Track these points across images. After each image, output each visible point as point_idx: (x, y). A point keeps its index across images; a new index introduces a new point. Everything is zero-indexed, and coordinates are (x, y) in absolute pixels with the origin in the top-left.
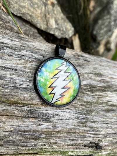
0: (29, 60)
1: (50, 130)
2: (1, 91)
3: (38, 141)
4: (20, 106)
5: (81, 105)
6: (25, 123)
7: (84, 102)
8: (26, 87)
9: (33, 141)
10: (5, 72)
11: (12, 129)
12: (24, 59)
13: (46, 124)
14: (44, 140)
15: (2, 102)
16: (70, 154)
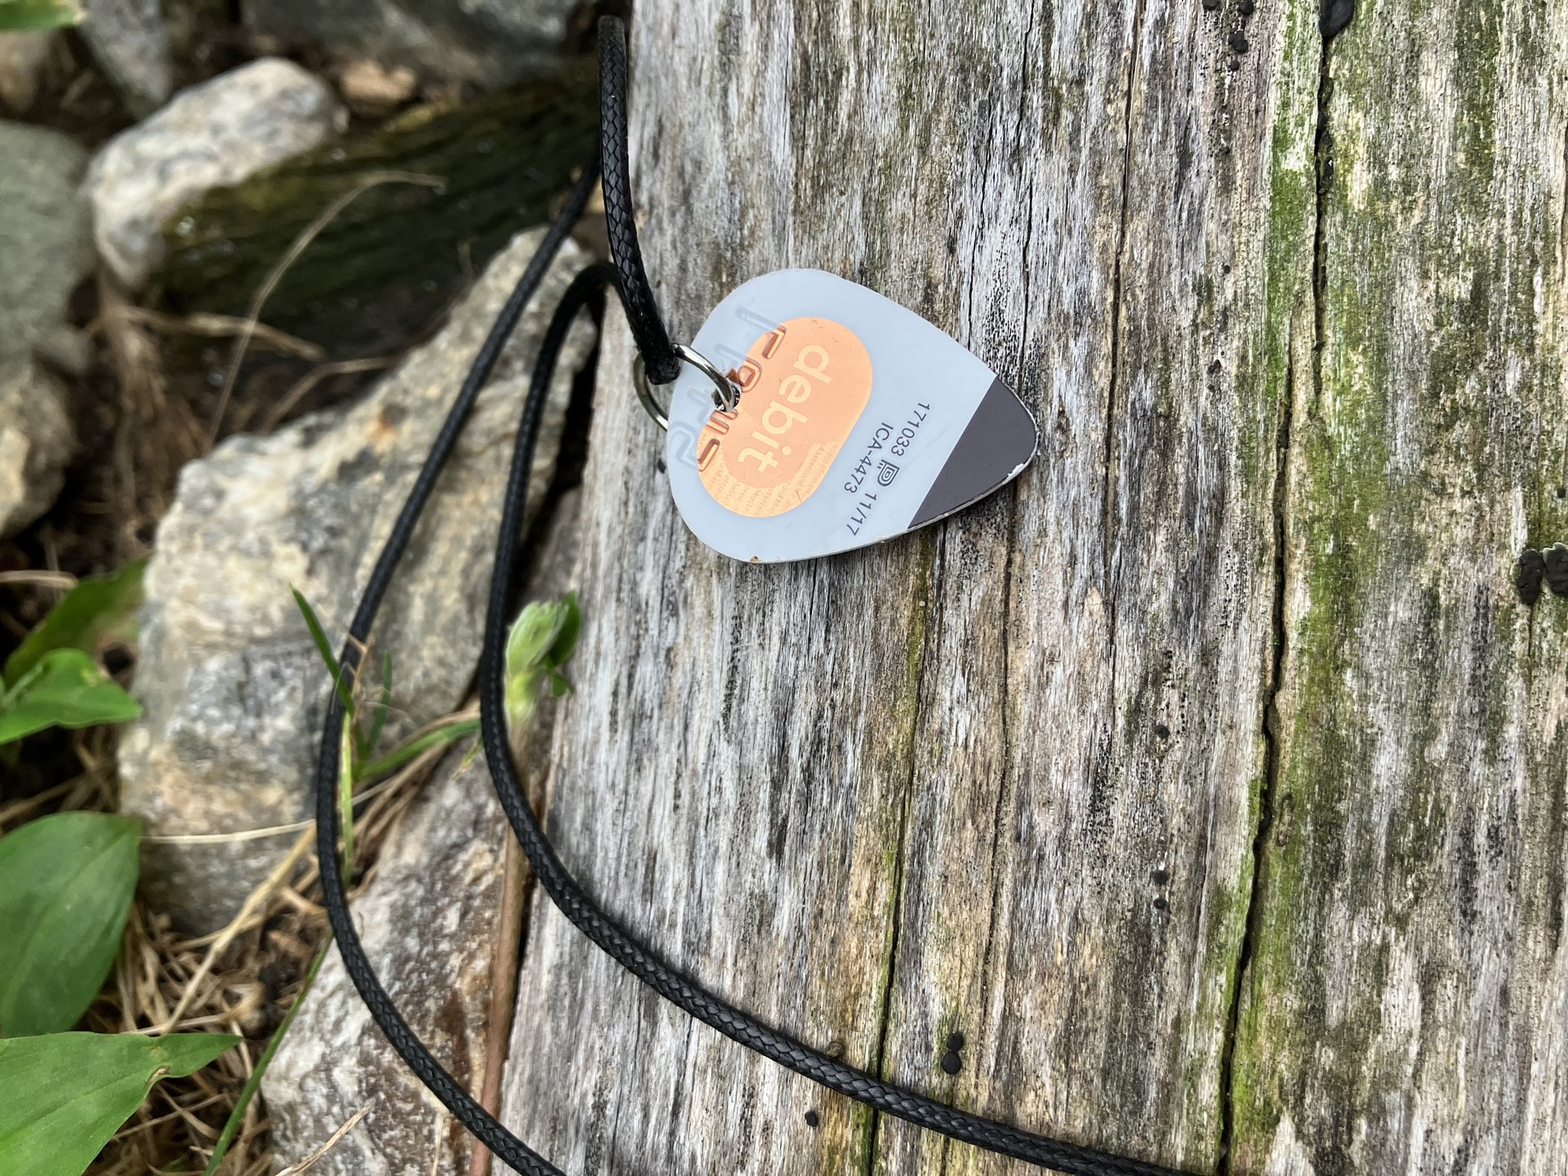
0: (682, 547)
1: (1106, 347)
2: (857, 691)
3: (1187, 419)
4: (937, 574)
6: (1052, 529)
7: (905, 127)
9: (1180, 452)
10: (755, 684)
11: (1095, 601)
12: (682, 581)
13: (1056, 384)
15: (920, 680)
16: (1297, 160)
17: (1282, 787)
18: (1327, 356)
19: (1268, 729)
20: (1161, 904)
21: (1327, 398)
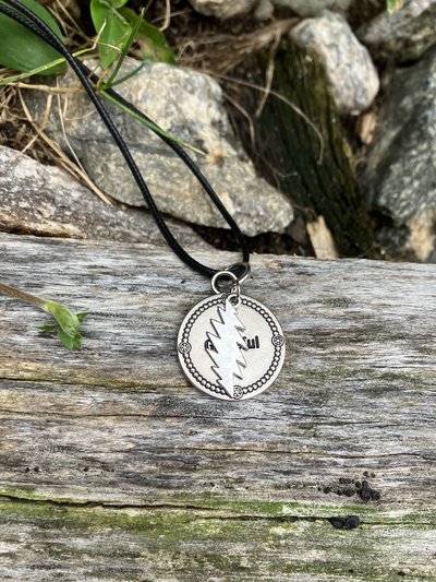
0: (154, 292)
1: (220, 447)
2: (98, 363)
3: (195, 475)
4: (140, 391)
5: (292, 380)
6: (156, 431)
7: (301, 373)
8: (150, 348)
9: (183, 473)
11: (131, 446)
13: (207, 431)
14: (209, 473)
15: (102, 386)
16: (286, 510)
17: (69, 509)
18: (218, 521)
19: (89, 504)
20: (28, 470)
21: (204, 521)
